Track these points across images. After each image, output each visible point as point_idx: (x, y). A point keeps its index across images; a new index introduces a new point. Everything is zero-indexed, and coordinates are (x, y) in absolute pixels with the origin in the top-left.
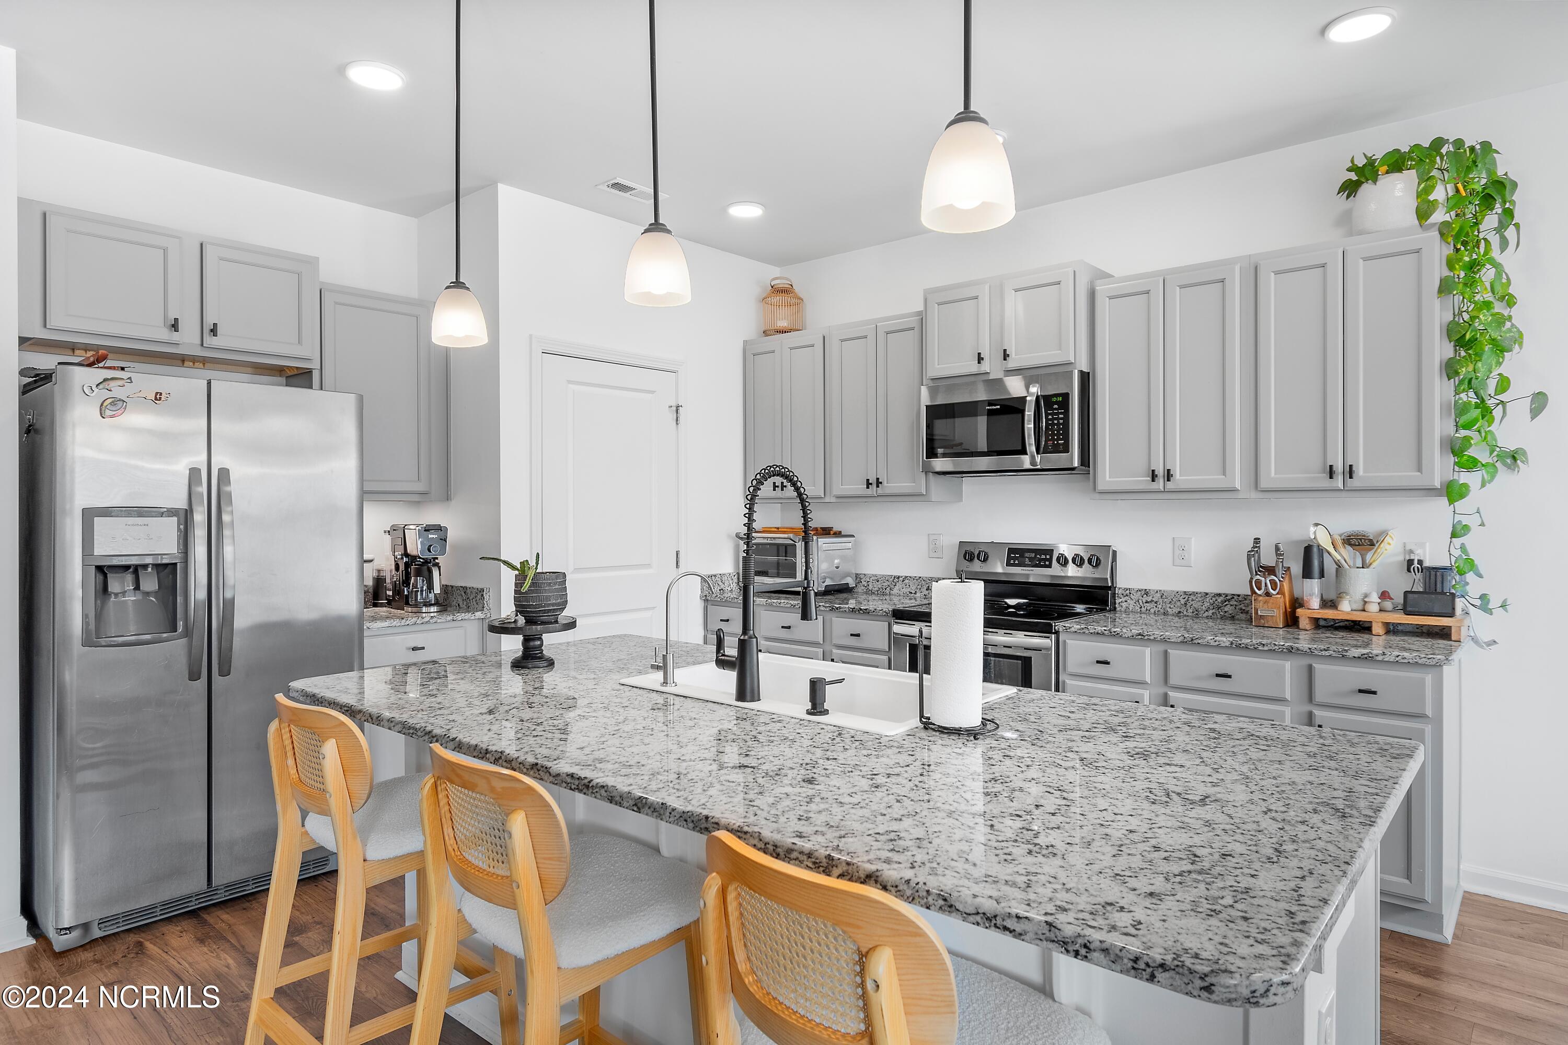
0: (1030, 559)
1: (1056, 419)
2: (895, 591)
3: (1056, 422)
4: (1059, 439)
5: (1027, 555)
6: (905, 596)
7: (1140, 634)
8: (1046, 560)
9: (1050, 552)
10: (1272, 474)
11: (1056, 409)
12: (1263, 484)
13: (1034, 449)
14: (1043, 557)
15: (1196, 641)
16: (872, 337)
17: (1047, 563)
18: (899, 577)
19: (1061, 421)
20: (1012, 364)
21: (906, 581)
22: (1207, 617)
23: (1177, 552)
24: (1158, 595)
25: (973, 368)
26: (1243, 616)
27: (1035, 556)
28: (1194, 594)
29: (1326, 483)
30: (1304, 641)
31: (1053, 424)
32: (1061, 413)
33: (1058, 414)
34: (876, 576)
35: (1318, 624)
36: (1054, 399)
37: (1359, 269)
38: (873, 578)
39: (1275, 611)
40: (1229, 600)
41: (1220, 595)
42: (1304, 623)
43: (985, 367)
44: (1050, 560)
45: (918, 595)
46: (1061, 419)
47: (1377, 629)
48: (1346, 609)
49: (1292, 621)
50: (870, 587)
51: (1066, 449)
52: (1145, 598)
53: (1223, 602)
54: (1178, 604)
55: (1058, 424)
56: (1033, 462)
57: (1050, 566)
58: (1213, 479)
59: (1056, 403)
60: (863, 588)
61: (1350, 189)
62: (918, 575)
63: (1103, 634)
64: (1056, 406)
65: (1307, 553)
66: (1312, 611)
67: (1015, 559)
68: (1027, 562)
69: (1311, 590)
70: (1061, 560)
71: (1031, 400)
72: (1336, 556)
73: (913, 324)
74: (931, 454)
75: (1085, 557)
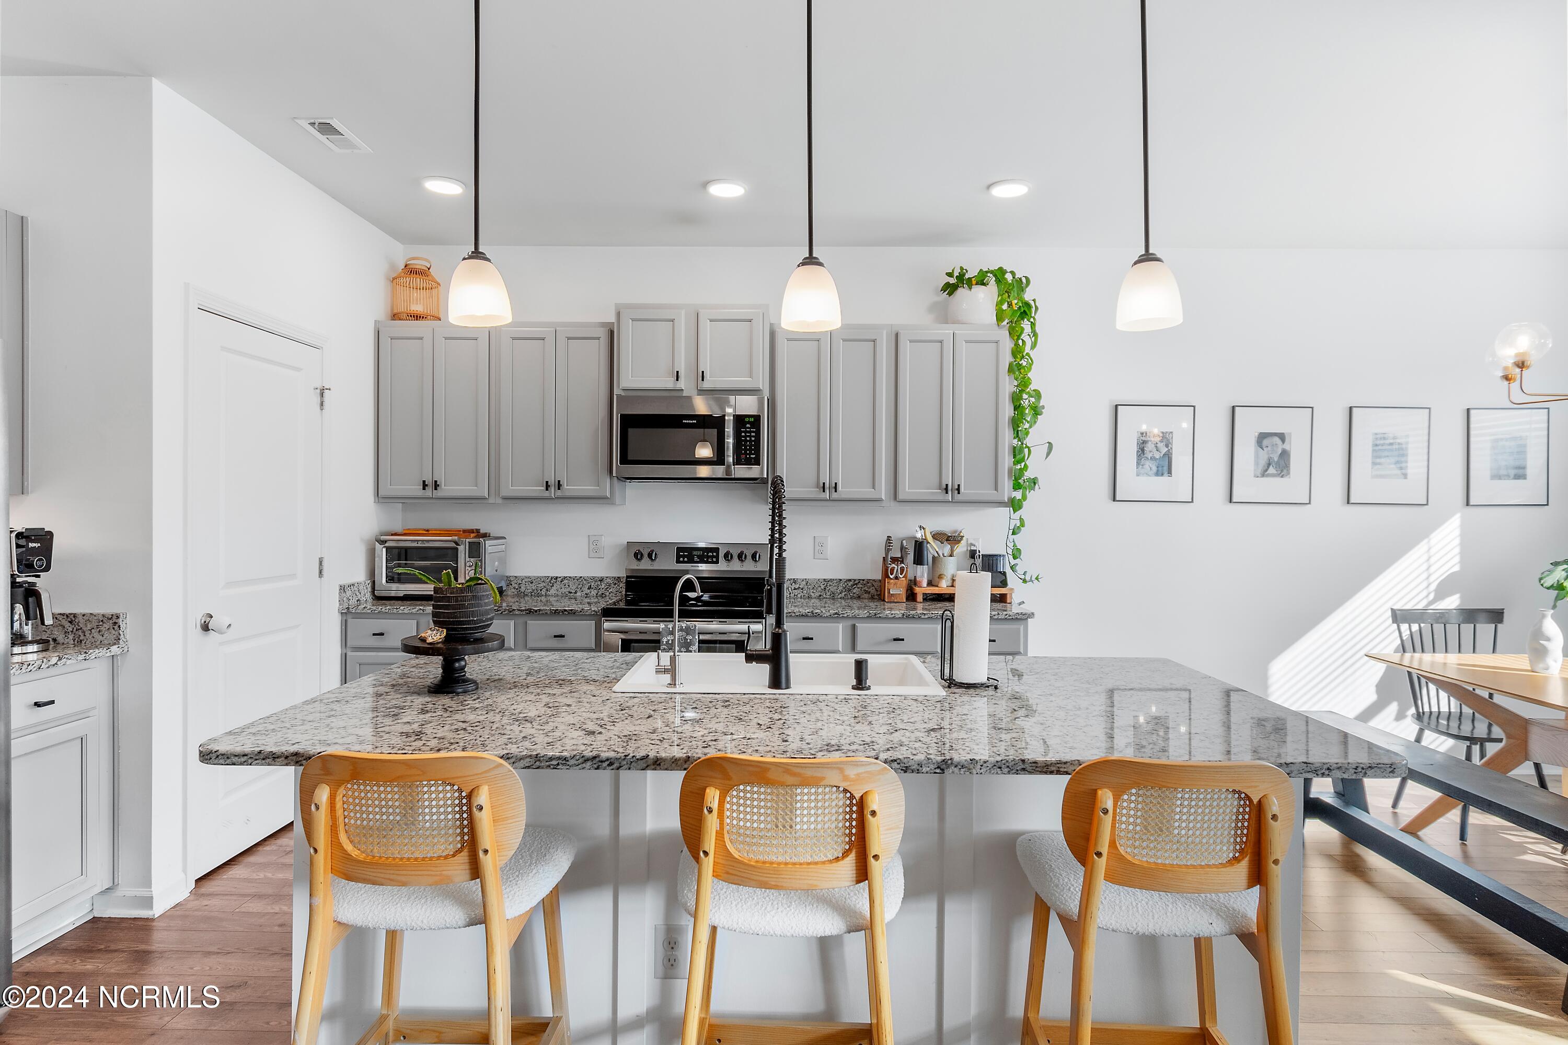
0: (698, 556)
1: (748, 436)
2: (553, 591)
3: (748, 439)
4: (750, 454)
5: (695, 553)
6: (564, 595)
7: (836, 614)
8: (713, 557)
9: (716, 550)
10: (907, 489)
11: (748, 428)
12: (901, 496)
13: (731, 460)
14: (710, 554)
15: (878, 616)
16: (550, 340)
17: (714, 559)
18: (557, 578)
19: (753, 439)
20: (706, 385)
21: (566, 581)
22: (841, 598)
23: (817, 548)
24: (804, 583)
25: (669, 383)
26: (866, 596)
27: (703, 553)
28: (831, 580)
29: (941, 496)
30: (920, 608)
31: (746, 441)
32: (753, 432)
33: (750, 432)
34: (529, 577)
35: (928, 598)
36: (747, 420)
37: (962, 347)
38: (526, 580)
39: (897, 589)
40: (856, 584)
41: (850, 580)
42: (920, 598)
43: (681, 384)
44: (717, 557)
45: (579, 594)
46: (753, 436)
48: (942, 586)
49: (911, 596)
50: (523, 589)
51: (757, 462)
52: (794, 586)
53: (852, 586)
54: (820, 589)
55: (750, 441)
56: (728, 471)
57: (717, 562)
58: (866, 491)
59: (749, 422)
60: (513, 590)
61: (950, 289)
62: (579, 575)
63: (807, 616)
64: (748, 426)
65: (919, 546)
66: (923, 589)
67: (684, 556)
68: (696, 559)
69: (922, 573)
70: (728, 557)
71: (729, 419)
72: (933, 548)
73: (603, 334)
74: (624, 460)
75: (749, 553)
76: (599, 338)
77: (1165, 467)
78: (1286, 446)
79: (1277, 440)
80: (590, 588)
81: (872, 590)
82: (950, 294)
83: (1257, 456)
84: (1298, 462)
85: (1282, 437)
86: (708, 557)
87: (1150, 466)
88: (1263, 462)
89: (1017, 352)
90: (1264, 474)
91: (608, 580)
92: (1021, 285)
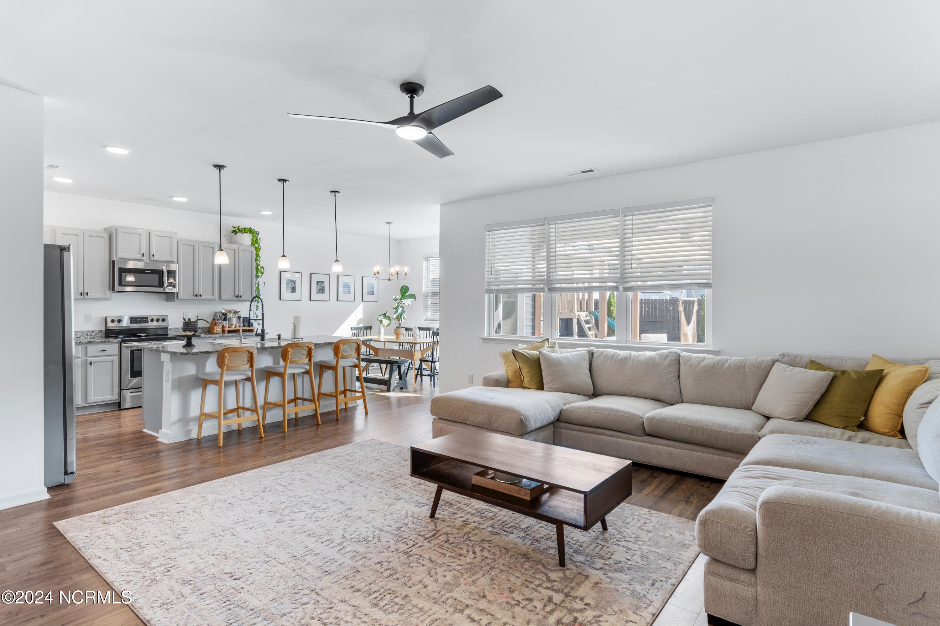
0: (139, 321)
1: (171, 277)
5: (138, 319)
8: (146, 321)
9: (147, 318)
10: (224, 296)
11: (172, 275)
12: (222, 298)
13: (166, 286)
20: (155, 260)
23: (185, 316)
25: (139, 257)
26: (203, 332)
27: (141, 320)
29: (235, 299)
30: (226, 334)
35: (229, 332)
36: (171, 271)
37: (241, 252)
39: (218, 329)
40: (200, 329)
42: (226, 331)
43: (144, 258)
45: (82, 338)
47: (241, 331)
48: (233, 328)
49: (223, 331)
51: (175, 287)
52: (177, 330)
56: (164, 290)
57: (148, 322)
58: (210, 297)
59: (172, 273)
61: (235, 232)
62: (81, 330)
65: (225, 315)
66: (227, 329)
67: (133, 321)
68: (139, 322)
69: (226, 324)
70: (152, 320)
71: (165, 271)
72: (230, 315)
73: (106, 235)
74: (120, 284)
75: (161, 319)
76: (104, 237)
77: (293, 290)
78: (324, 285)
79: (321, 283)
80: (87, 335)
81: (206, 330)
82: (235, 234)
83: (317, 288)
84: (326, 290)
85: (323, 282)
86: (144, 321)
87: (290, 290)
88: (318, 289)
89: (257, 255)
90: (318, 293)
91: (96, 332)
92: (258, 234)
